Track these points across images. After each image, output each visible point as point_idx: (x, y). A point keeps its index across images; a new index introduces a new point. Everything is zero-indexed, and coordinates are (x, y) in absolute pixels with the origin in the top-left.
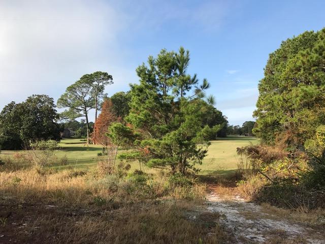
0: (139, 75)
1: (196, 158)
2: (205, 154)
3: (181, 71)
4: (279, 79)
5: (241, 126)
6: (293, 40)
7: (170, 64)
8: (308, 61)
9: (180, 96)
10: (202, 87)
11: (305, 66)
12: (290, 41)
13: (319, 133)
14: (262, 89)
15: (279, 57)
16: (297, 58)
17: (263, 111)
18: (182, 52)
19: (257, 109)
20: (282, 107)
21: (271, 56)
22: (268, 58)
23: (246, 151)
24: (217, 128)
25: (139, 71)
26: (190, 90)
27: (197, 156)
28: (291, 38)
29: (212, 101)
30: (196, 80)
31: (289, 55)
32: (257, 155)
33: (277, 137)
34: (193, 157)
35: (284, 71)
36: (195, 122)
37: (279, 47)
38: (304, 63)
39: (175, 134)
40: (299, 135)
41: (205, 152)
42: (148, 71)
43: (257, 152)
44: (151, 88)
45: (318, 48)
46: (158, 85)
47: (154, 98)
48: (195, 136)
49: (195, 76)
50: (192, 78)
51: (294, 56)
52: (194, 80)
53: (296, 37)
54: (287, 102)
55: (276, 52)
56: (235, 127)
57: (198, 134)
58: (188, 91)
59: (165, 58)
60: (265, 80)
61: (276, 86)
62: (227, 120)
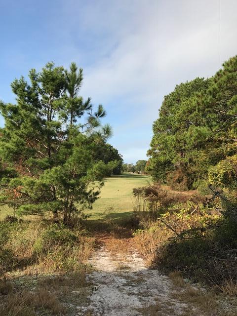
0: (15, 92)
1: (85, 201)
2: (97, 197)
3: (71, 92)
4: (173, 121)
5: (135, 164)
6: (186, 85)
7: (57, 81)
8: (203, 102)
9: (68, 123)
10: (96, 115)
11: (200, 107)
12: (183, 85)
13: (211, 173)
14: (156, 129)
15: (174, 100)
16: (190, 101)
17: (157, 151)
18: (74, 69)
19: (150, 148)
20: (175, 147)
21: (166, 98)
22: (163, 99)
23: (143, 192)
24: (112, 165)
25: (15, 86)
26: (82, 116)
27: (87, 198)
28: (184, 82)
29: (108, 131)
30: (89, 105)
31: (182, 98)
32: (156, 197)
33: (169, 176)
34: (81, 201)
35: (178, 113)
36: (86, 156)
37: (173, 90)
38: (198, 103)
39: (56, 171)
40: (189, 174)
41: (97, 193)
42: (29, 88)
43: (156, 194)
44: (31, 110)
45: (212, 90)
46: (41, 108)
47: (31, 121)
48: (85, 175)
49: (89, 100)
50: (84, 102)
51: (187, 100)
52: (87, 104)
53: (189, 82)
54: (179, 142)
55: (170, 94)
56: (130, 165)
57: (89, 172)
58: (80, 117)
59: (51, 73)
60: (159, 120)
61: (169, 127)
62: (122, 158)
